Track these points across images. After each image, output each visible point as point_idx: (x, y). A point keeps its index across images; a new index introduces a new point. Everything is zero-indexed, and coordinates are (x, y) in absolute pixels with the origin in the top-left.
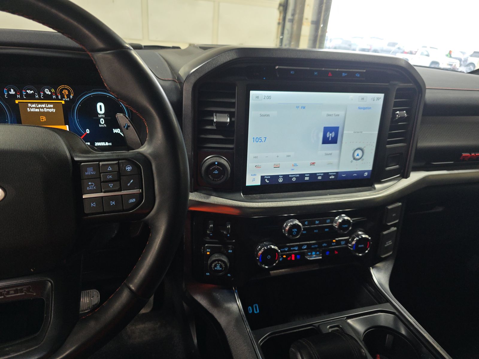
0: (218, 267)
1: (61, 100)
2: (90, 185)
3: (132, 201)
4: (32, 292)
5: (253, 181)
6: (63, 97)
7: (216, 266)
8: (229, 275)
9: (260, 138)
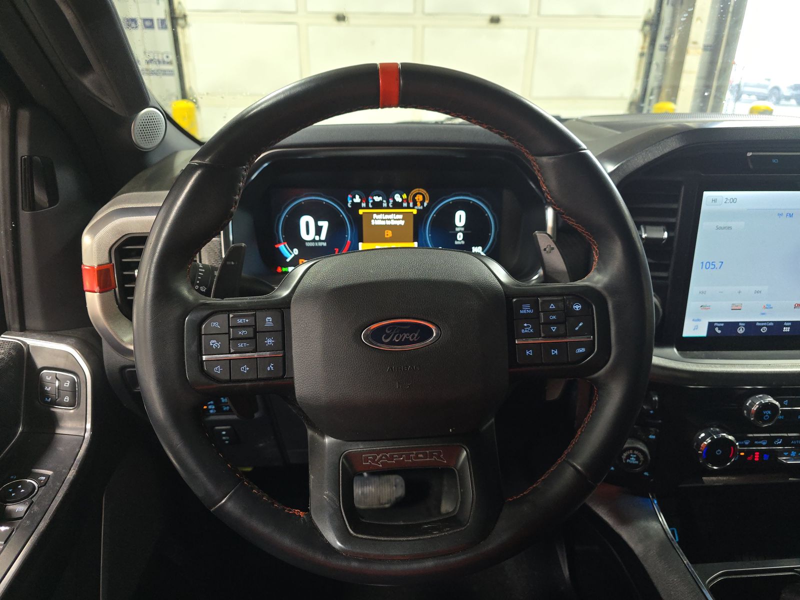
0: (633, 459)
1: (413, 208)
2: (526, 327)
3: (581, 351)
4: (442, 459)
5: (694, 329)
6: (415, 204)
7: (629, 457)
8: (646, 474)
9: (713, 263)
